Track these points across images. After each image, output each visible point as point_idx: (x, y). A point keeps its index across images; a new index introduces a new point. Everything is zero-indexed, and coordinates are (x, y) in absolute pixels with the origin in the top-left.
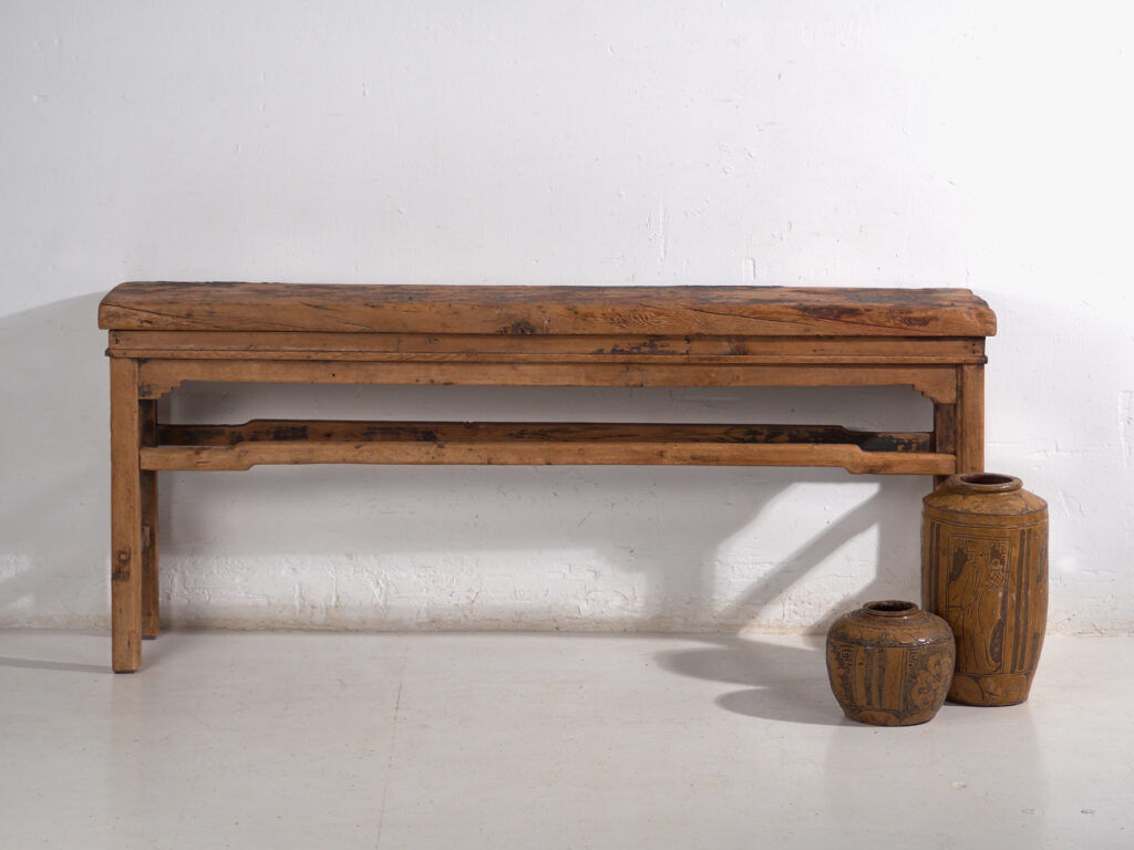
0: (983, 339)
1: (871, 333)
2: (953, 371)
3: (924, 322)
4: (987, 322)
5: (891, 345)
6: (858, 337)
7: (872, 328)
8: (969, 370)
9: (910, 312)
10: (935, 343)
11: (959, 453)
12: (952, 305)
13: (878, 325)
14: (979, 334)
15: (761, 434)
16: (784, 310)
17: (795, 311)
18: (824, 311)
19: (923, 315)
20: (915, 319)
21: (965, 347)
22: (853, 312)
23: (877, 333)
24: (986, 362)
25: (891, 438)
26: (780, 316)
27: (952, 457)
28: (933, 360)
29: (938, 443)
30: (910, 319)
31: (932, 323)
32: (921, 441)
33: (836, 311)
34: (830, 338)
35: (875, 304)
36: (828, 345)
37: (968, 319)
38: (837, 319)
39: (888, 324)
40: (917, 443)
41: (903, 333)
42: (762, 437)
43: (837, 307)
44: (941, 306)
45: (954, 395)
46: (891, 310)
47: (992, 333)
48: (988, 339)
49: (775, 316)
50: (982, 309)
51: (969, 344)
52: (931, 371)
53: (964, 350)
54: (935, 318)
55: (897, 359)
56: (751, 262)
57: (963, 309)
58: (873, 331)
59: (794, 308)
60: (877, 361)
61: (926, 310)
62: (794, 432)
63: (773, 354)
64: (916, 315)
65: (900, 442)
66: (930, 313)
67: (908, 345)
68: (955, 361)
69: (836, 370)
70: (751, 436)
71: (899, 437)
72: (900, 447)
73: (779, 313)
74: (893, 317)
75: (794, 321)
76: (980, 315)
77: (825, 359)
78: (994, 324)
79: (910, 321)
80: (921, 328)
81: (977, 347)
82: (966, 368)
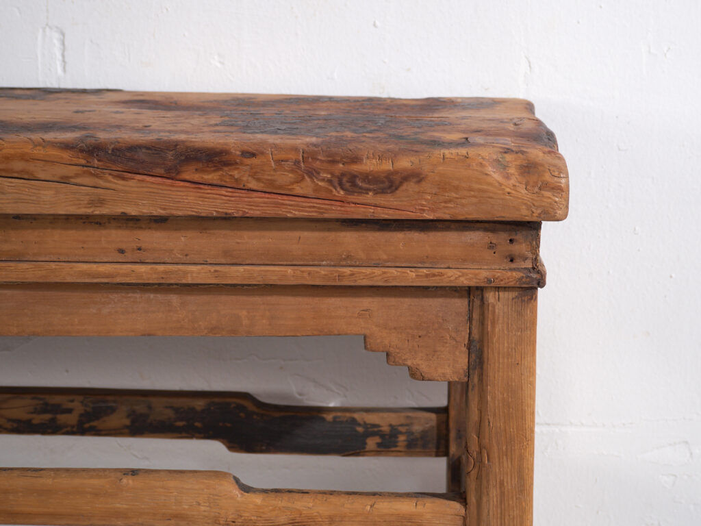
0: (534, 227)
1: (256, 213)
2: (460, 304)
3: (389, 183)
4: (546, 186)
5: (309, 239)
6: (227, 220)
7: (256, 198)
8: (498, 303)
9: (356, 160)
10: (416, 235)
11: (472, 498)
12: (466, 142)
13: (273, 190)
14: (524, 214)
15: (69, 411)
16: (40, 152)
17: (66, 155)
18: (142, 155)
19: (387, 166)
20: (366, 177)
21: (491, 246)
22: (214, 158)
23: (270, 211)
24: (541, 283)
25: (354, 421)
26: (31, 167)
27: (456, 506)
28: (411, 277)
29: (453, 435)
30: (353, 178)
31: (410, 187)
32: (417, 428)
33: (170, 155)
34: (160, 221)
35: (272, 139)
36: (154, 239)
37: (497, 176)
38: (172, 174)
39: (298, 190)
40: (409, 433)
41: (335, 212)
42: (72, 419)
43: (174, 145)
44: (436, 143)
45: (463, 361)
46: (309, 155)
47: (557, 213)
48: (548, 229)
49: (18, 165)
50: (536, 153)
51: (501, 238)
52: (407, 302)
53: (488, 255)
54: (416, 176)
55: (321, 274)
56: (56, 36)
57: (485, 152)
58: (259, 206)
59: (66, 146)
60: (273, 279)
61: (394, 156)
62: (141, 408)
63: (18, 258)
64: (370, 165)
65: (372, 430)
66: (405, 163)
67: (350, 240)
68: (464, 282)
69: (174, 299)
70: (47, 416)
71: (372, 419)
72: (372, 443)
73: (23, 157)
74: (312, 173)
75: (64, 180)
76: (529, 168)
77: (144, 272)
78: (562, 191)
79: (352, 183)
80: (381, 200)
81: (521, 248)
82: (491, 297)
